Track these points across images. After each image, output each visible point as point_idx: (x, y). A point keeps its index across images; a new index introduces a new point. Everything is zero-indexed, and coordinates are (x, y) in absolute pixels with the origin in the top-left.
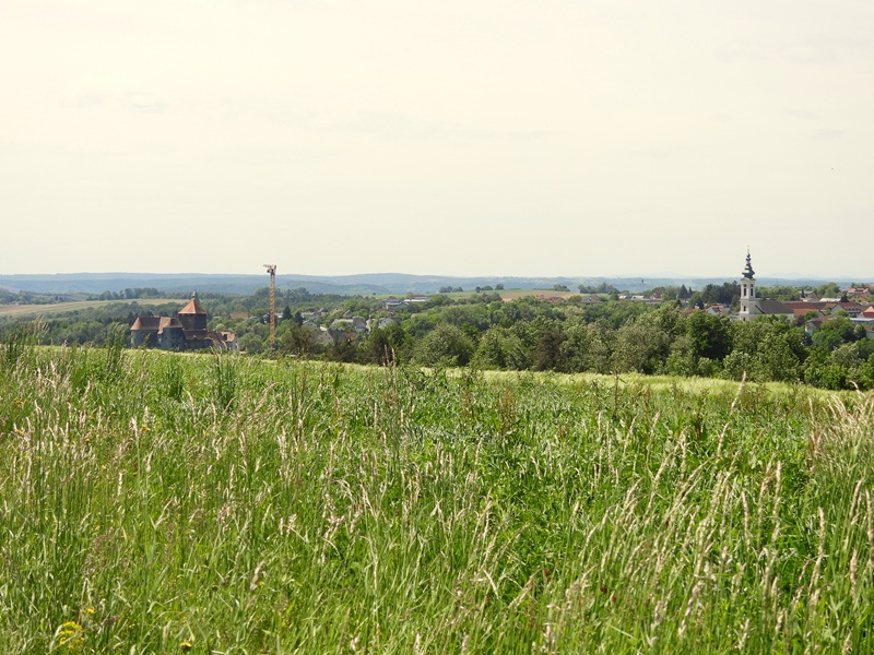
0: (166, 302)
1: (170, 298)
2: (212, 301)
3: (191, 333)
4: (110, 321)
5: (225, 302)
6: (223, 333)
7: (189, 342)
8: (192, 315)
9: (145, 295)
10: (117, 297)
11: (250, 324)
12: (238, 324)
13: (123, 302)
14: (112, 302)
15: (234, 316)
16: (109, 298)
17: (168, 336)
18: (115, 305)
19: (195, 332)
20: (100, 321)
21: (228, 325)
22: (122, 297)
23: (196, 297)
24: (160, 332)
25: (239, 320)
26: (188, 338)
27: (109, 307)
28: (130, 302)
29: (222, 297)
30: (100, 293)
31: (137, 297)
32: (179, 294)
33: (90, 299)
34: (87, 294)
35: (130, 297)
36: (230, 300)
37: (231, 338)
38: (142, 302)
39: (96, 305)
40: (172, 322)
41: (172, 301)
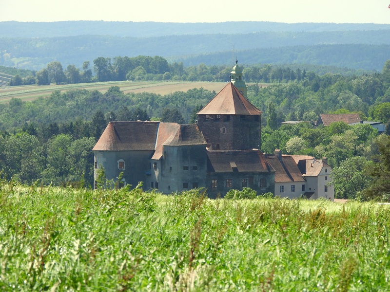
0: (185, 87)
1: (193, 79)
2: (286, 85)
3: (225, 158)
4: (54, 130)
5: (316, 88)
6: (297, 158)
7: (220, 177)
8: (227, 117)
9: (138, 71)
10: (76, 78)
11: (363, 138)
12: (337, 138)
13: (90, 87)
14: (64, 89)
15: (330, 120)
16: (60, 79)
17: (176, 164)
18: (71, 96)
19: (234, 156)
20: (32, 131)
21: (313, 140)
22: (87, 78)
23: (239, 77)
24: (157, 156)
25: (340, 130)
26: (218, 169)
27: (57, 99)
28: (103, 88)
29: (312, 76)
30: (41, 67)
31: (121, 77)
32: (214, 71)
33: (18, 82)
34: (14, 71)
35: (105, 76)
36: (329, 81)
37: (314, 169)
38: (129, 88)
39: (30, 94)
40: (184, 133)
41: (198, 85)
